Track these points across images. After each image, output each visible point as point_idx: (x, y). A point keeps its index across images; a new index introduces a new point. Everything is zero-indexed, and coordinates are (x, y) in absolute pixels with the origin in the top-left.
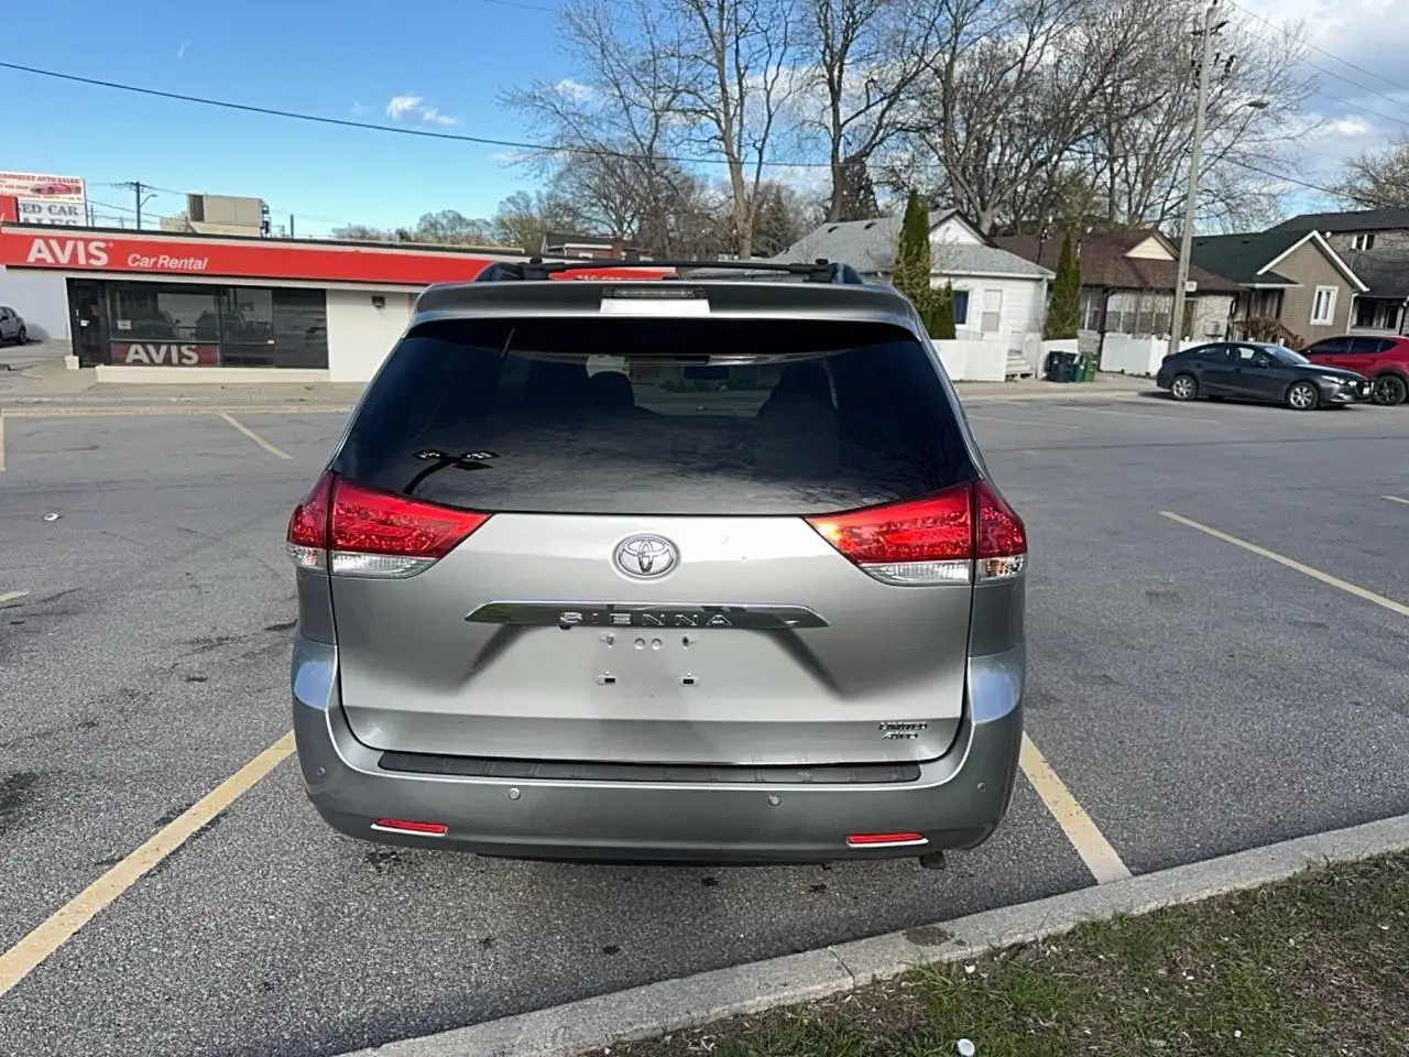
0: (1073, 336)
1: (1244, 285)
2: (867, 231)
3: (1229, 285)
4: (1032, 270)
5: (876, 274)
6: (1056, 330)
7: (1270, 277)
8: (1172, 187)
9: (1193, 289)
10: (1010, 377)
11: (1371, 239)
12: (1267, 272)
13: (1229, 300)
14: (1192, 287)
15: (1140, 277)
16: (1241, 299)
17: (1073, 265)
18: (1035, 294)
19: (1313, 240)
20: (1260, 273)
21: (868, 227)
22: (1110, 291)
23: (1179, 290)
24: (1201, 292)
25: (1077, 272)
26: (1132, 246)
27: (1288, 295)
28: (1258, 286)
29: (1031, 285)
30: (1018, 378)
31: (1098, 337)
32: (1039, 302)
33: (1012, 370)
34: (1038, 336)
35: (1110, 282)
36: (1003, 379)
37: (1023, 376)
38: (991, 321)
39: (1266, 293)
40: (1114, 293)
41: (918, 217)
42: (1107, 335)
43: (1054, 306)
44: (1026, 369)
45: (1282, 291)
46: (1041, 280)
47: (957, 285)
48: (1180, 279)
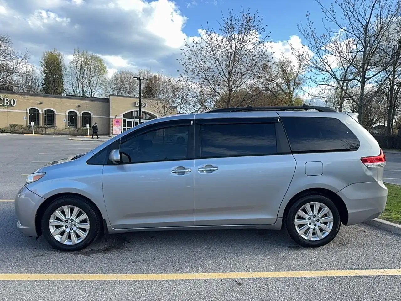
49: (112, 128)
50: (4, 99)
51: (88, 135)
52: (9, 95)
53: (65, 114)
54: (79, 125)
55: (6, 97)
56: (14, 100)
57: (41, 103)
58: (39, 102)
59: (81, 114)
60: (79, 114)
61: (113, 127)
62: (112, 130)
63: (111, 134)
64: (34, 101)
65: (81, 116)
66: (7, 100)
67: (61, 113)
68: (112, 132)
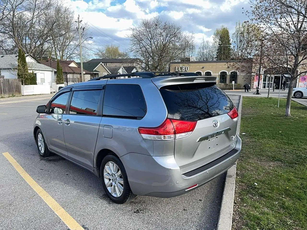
0: (63, 83)
1: (92, 72)
2: (2, 58)
3: (89, 72)
4: (51, 69)
5: (11, 69)
6: (59, 82)
7: (96, 71)
8: (68, 52)
9: (85, 73)
10: (51, 93)
11: (106, 64)
12: (95, 70)
13: (90, 75)
14: (84, 73)
15: (73, 71)
16: (92, 75)
17: (60, 68)
18: (52, 74)
19: (101, 64)
20: (94, 70)
21: (2, 57)
22: (67, 73)
23: (82, 73)
24: (86, 74)
25: (61, 69)
26: (69, 64)
27: (99, 74)
28: (94, 73)
29: (50, 72)
30: (53, 93)
31: (67, 83)
32: (53, 76)
33: (52, 91)
34: (55, 83)
35: (67, 72)
36: (50, 93)
37: (54, 92)
38: (43, 80)
39: (95, 74)
40: (68, 74)
41: (22, 55)
42: (68, 83)
43: (57, 77)
44: (54, 91)
45: (98, 74)
46: (53, 71)
47: (35, 72)
48: (82, 71)
49: (253, 84)
50: (182, 67)
51: (233, 89)
52: (185, 64)
53: (218, 74)
54: (228, 82)
55: (184, 66)
56: (187, 67)
57: (203, 68)
58: (202, 67)
59: (230, 73)
60: (228, 73)
61: (253, 82)
62: (253, 85)
63: (252, 88)
64: (199, 67)
65: (229, 75)
66: (184, 67)
67: (215, 73)
68: (253, 87)
